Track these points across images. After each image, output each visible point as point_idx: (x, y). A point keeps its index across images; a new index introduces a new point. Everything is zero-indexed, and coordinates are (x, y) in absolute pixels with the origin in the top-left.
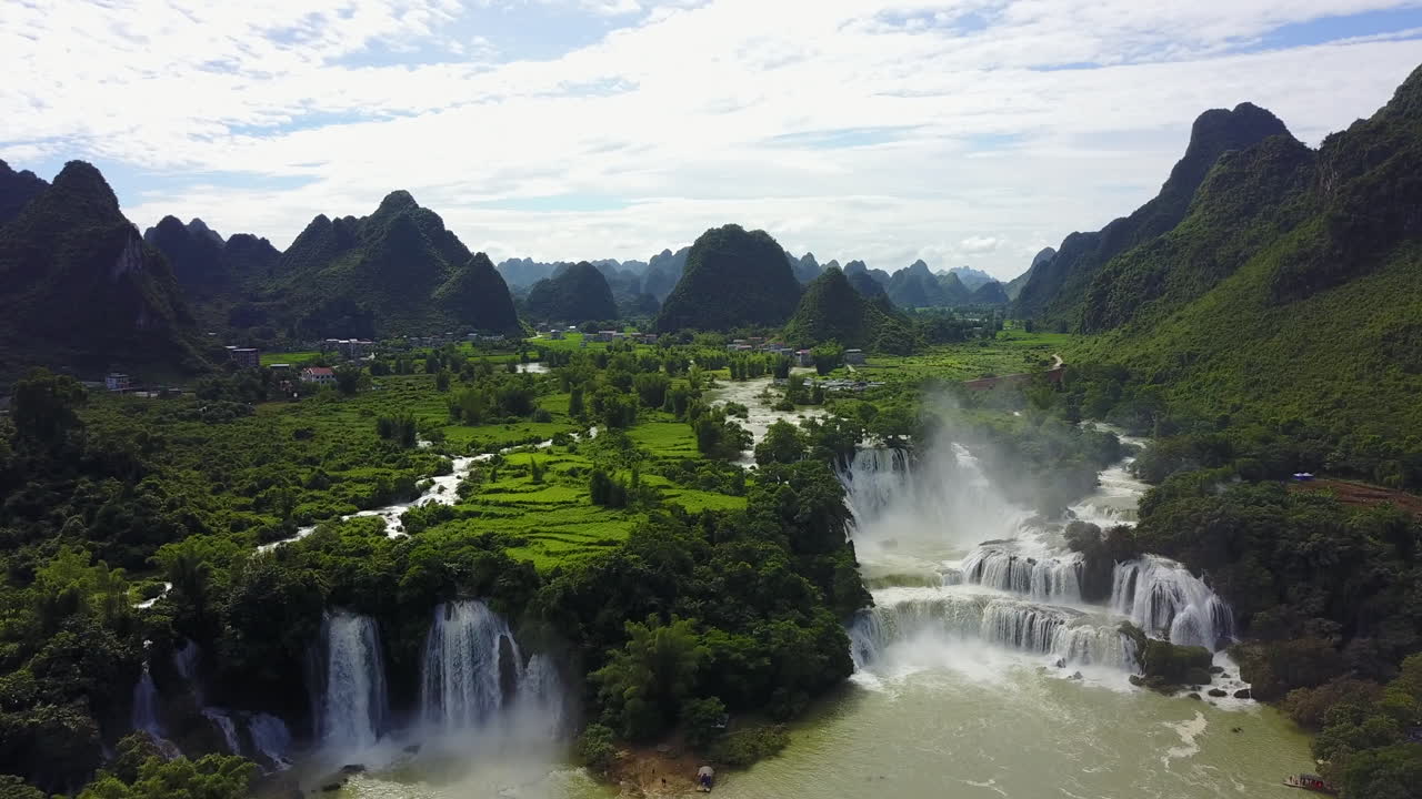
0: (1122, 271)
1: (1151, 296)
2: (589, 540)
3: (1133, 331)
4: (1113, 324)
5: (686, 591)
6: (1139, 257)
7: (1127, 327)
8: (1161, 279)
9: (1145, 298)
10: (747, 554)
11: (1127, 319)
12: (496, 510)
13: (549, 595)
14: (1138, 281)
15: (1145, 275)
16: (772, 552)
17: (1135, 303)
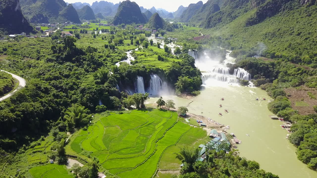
0: (213, 17)
1: (219, 22)
2: (165, 66)
3: (216, 29)
4: (212, 27)
5: (182, 73)
6: (217, 14)
7: (215, 28)
8: (221, 19)
9: (218, 23)
10: (188, 68)
11: (214, 26)
12: (144, 61)
13: (167, 73)
14: (217, 19)
15: (218, 18)
16: (191, 68)
17: (216, 23)
